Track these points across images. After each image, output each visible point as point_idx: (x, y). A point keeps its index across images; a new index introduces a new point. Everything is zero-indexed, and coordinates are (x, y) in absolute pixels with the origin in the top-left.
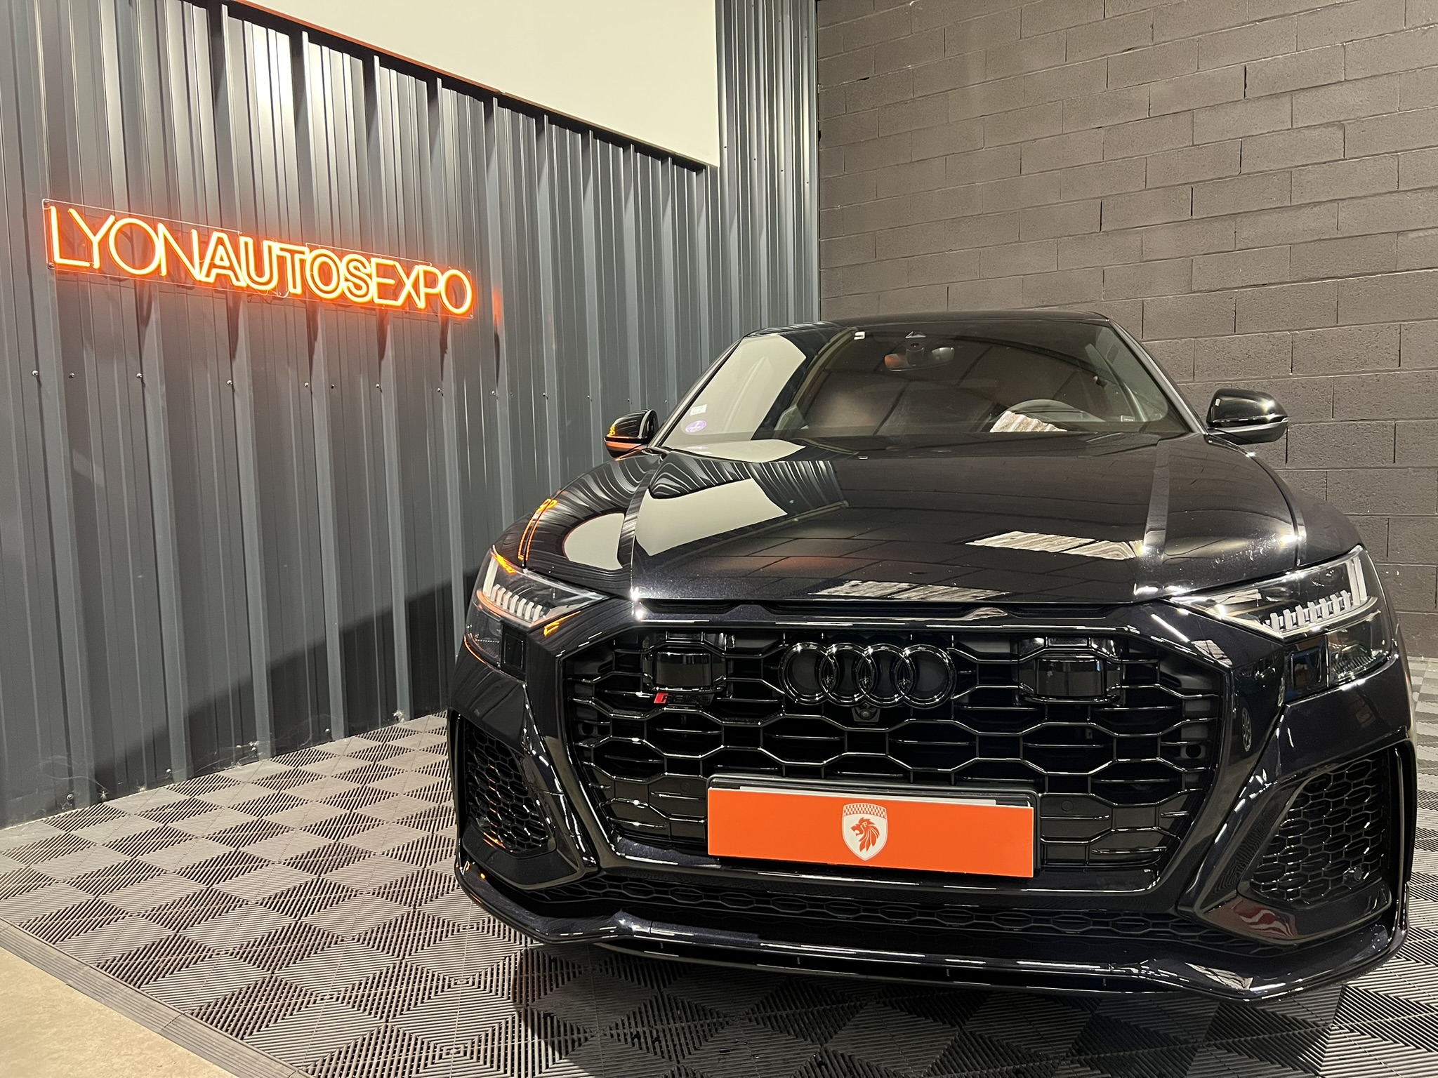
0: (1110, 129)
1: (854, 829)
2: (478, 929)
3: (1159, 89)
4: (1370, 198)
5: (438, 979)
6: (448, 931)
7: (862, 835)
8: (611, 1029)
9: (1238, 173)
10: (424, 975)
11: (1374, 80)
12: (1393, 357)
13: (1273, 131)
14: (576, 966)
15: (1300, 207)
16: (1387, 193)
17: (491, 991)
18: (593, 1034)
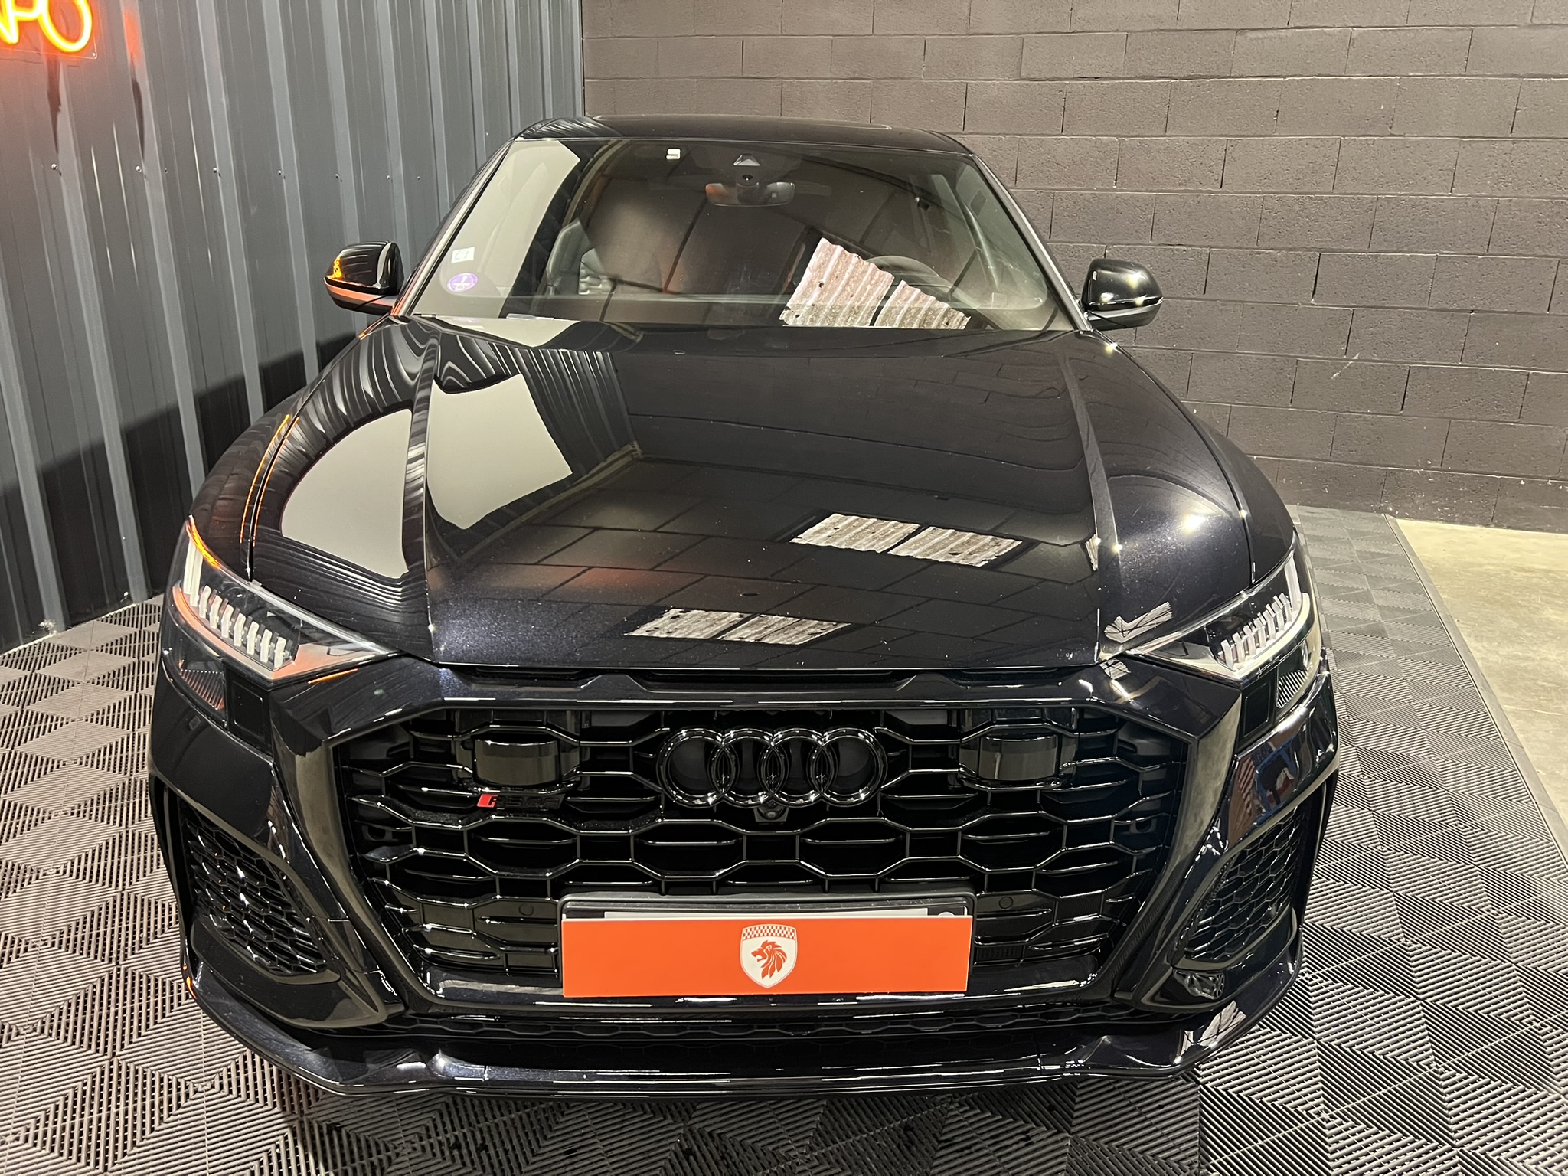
1: (755, 954)
5: (170, 1085)
6: (172, 1000)
7: (765, 961)
10: (148, 1081)
12: (1216, 177)
17: (248, 1097)
18: (397, 1151)
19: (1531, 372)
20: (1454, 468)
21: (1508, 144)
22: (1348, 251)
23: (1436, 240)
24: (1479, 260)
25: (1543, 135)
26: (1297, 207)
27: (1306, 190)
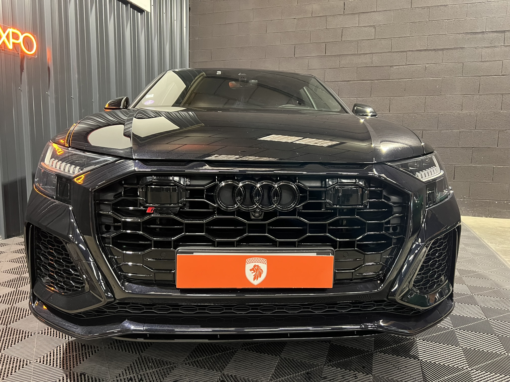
0: (298, 19)
1: (251, 270)
2: (42, 333)
3: (315, 7)
4: (382, 53)
5: (20, 361)
6: (25, 336)
7: (255, 273)
8: (117, 377)
9: (341, 40)
10: (12, 360)
11: (385, 12)
12: (388, 109)
13: (353, 27)
14: (96, 347)
15: (360, 54)
16: (388, 52)
17: (50, 365)
19: (494, 166)
20: (473, 198)
21: (478, 96)
22: (431, 130)
23: (459, 126)
24: (473, 132)
25: (488, 93)
26: (414, 117)
27: (416, 112)
